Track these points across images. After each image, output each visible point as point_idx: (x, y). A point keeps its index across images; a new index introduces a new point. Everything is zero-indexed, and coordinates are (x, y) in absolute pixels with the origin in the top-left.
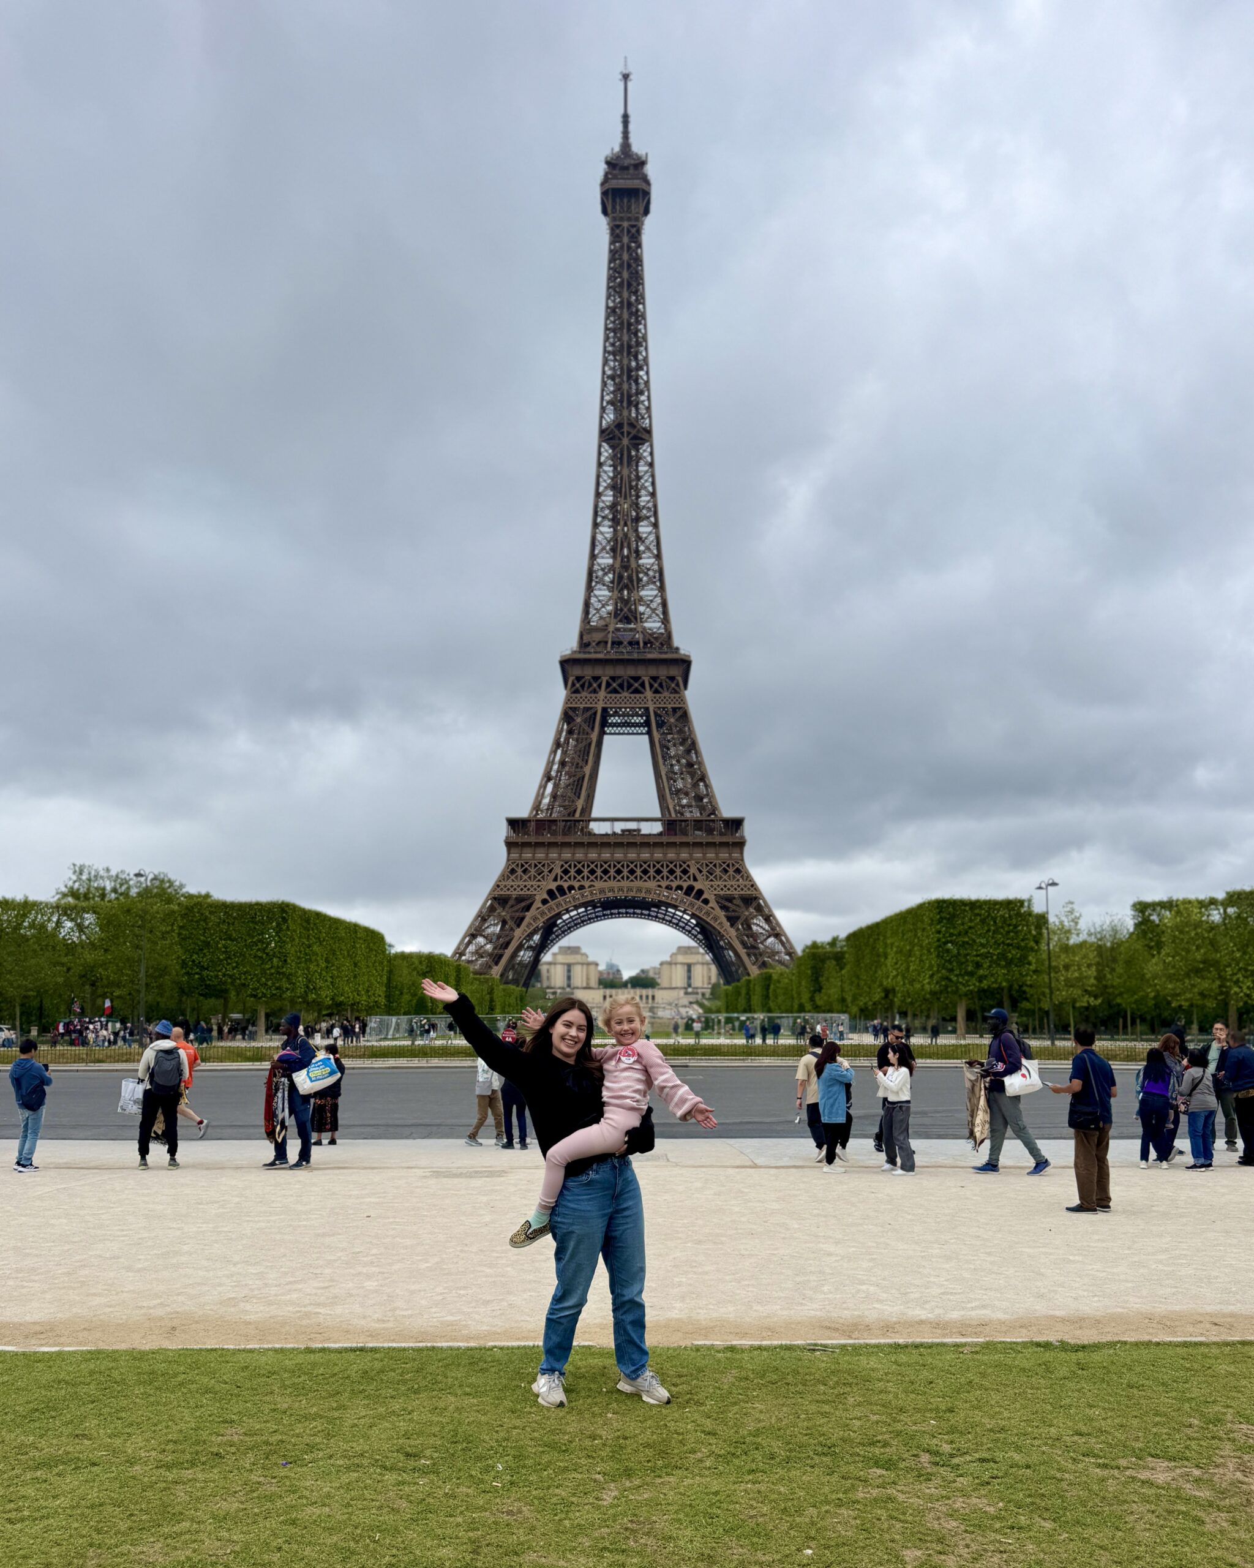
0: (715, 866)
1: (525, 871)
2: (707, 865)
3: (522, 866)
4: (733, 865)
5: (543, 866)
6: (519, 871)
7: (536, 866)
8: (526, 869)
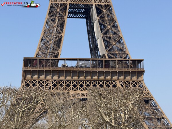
0: (129, 83)
1: (34, 85)
2: (125, 83)
3: (32, 82)
4: (138, 83)
5: (43, 82)
6: (31, 85)
7: (39, 82)
8: (34, 84)
